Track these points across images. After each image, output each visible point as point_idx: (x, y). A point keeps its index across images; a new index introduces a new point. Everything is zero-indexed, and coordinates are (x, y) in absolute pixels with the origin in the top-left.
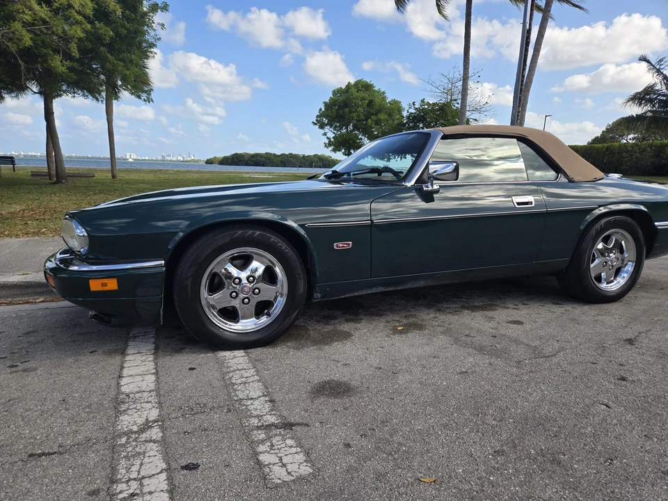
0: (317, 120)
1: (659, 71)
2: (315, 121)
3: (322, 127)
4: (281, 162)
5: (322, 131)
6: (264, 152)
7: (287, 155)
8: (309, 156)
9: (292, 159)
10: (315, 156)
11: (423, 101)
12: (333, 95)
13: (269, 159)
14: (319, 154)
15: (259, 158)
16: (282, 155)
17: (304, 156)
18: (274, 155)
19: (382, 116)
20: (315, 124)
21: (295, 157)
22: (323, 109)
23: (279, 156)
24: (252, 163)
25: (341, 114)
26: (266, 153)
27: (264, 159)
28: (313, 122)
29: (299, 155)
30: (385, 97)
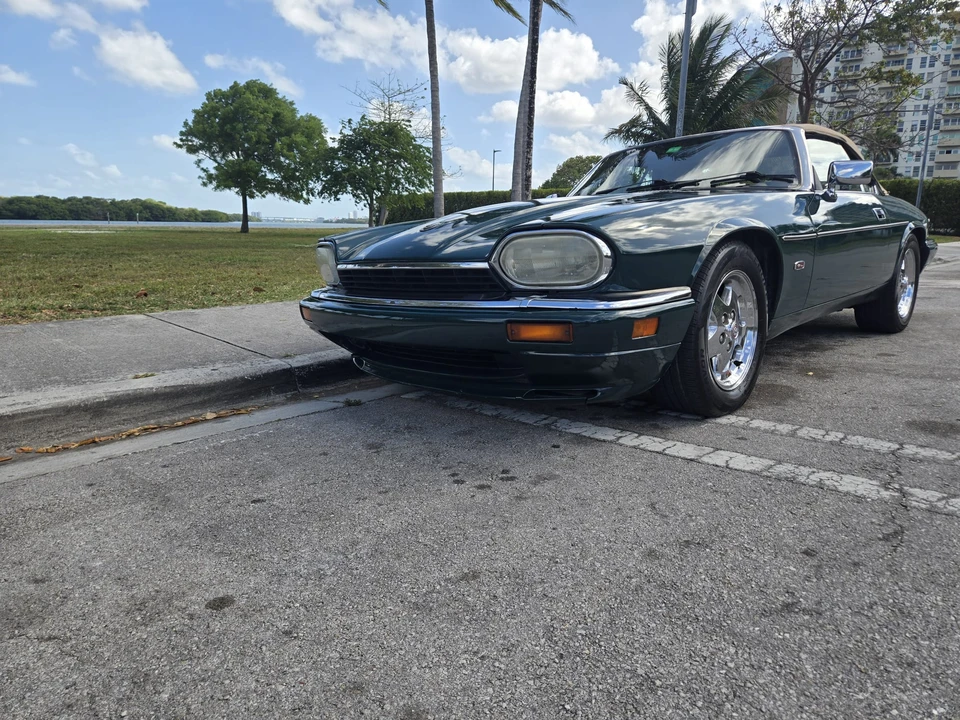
0: (181, 140)
1: (641, 100)
2: (179, 142)
3: (192, 150)
4: (71, 211)
5: (194, 157)
6: (33, 195)
7: (80, 200)
8: (122, 201)
9: (90, 206)
10: (135, 201)
11: (363, 118)
12: (207, 99)
13: (46, 207)
14: (143, 199)
15: (24, 205)
16: (70, 199)
17: (113, 203)
18: (55, 199)
19: (299, 138)
20: (179, 146)
21: (98, 202)
22: (190, 123)
23: (64, 202)
24: (10, 214)
25: (228, 131)
26: (38, 197)
27: (34, 207)
28: (175, 143)
29: (105, 201)
30: (294, 109)
